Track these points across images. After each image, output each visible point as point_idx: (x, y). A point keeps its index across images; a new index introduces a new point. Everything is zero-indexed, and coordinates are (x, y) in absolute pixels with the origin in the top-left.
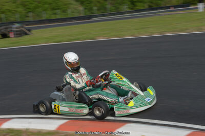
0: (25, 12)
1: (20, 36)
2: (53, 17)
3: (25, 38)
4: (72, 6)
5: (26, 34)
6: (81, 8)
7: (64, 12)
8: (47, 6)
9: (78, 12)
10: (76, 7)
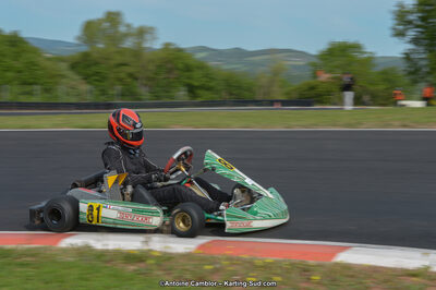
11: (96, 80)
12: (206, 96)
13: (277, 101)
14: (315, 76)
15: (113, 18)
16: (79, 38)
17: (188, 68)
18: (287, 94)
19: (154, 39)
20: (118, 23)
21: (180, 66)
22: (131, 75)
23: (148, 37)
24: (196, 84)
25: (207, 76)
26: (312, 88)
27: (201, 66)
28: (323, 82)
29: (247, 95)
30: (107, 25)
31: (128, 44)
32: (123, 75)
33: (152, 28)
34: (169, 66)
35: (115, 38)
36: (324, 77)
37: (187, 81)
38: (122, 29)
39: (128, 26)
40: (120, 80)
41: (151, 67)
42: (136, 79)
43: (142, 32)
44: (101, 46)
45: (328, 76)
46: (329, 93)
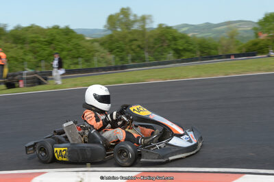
0: (36, 60)
1: (32, 86)
2: (73, 68)
4: (97, 54)
5: (40, 83)
6: (111, 57)
7: (87, 61)
8: (65, 53)
9: (106, 62)
10: (103, 55)
11: (118, 51)
12: (187, 55)
13: (232, 55)
14: (257, 36)
15: (125, 12)
16: (105, 26)
17: (175, 39)
18: (239, 49)
19: (152, 22)
20: (129, 15)
21: (170, 37)
22: (139, 46)
23: (148, 21)
24: (181, 48)
25: (187, 42)
26: (255, 44)
27: (183, 37)
28: (263, 40)
29: (213, 52)
30: (122, 16)
31: (136, 27)
32: (133, 47)
33: (150, 16)
34: (163, 38)
35: (128, 24)
36: (263, 36)
37: (175, 47)
38: (132, 18)
39: (135, 16)
40: (132, 50)
41: (152, 40)
42: (142, 48)
43: (144, 19)
44: (119, 30)
45: (266, 35)
46: (267, 46)
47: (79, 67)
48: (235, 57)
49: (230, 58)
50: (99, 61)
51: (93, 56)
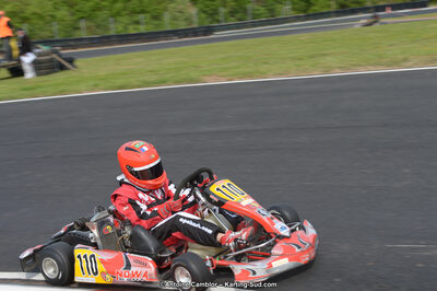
0: (71, 18)
1: (48, 73)
2: (132, 30)
3: (59, 76)
4: (172, 6)
5: (62, 68)
6: (193, 11)
7: (156, 18)
8: (119, 5)
9: (186, 19)
10: (182, 7)
47: (142, 29)
48: (393, 9)
49: (384, 10)
50: (175, 19)
51: (166, 9)
